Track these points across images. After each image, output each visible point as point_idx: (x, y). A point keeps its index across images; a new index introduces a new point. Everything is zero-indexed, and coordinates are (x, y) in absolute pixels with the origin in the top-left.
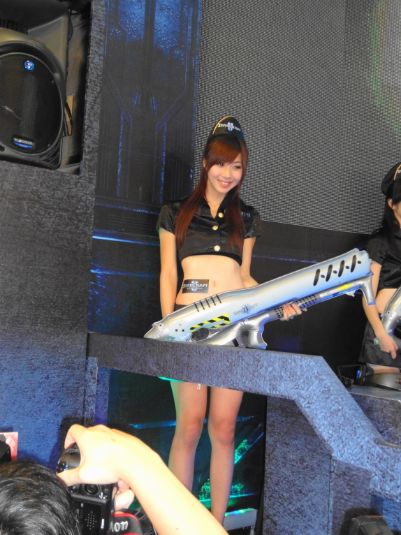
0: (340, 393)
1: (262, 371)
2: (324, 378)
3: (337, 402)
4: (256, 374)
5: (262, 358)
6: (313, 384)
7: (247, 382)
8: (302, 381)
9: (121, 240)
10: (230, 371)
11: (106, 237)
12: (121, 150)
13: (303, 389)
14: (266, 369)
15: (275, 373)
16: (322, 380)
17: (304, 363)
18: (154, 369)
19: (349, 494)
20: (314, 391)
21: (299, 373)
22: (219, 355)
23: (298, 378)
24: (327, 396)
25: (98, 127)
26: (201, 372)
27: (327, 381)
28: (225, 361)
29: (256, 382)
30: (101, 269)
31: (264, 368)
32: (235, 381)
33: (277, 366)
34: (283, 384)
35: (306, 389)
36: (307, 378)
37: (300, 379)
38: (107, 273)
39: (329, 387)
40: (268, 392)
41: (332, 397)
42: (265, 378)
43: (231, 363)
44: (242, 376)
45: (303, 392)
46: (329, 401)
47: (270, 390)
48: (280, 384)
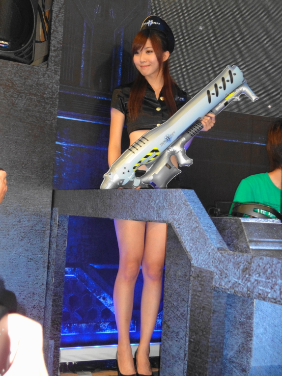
0: (199, 214)
1: (152, 204)
2: (189, 203)
3: (196, 221)
4: (149, 207)
5: (153, 194)
6: (182, 209)
7: (143, 214)
8: (175, 208)
9: (84, 121)
10: (134, 207)
11: (71, 117)
12: (83, 50)
13: (176, 214)
14: (155, 201)
15: (160, 204)
16: (188, 205)
17: (177, 194)
18: (90, 211)
19: (200, 291)
20: (182, 214)
21: (174, 202)
22: (128, 195)
23: (173, 206)
24: (190, 217)
25: (62, 31)
26: (117, 210)
27: (190, 206)
28: (131, 199)
29: (149, 213)
30: (67, 142)
31: (153, 201)
32: (136, 214)
33: (161, 198)
34: (164, 212)
35: (178, 214)
36: (179, 204)
37: (174, 207)
38: (72, 145)
39: (191, 210)
40: (155, 219)
41: (193, 218)
42: (154, 208)
43: (135, 200)
44: (141, 209)
45: (176, 216)
46: (191, 221)
47: (156, 218)
48: (163, 212)
